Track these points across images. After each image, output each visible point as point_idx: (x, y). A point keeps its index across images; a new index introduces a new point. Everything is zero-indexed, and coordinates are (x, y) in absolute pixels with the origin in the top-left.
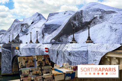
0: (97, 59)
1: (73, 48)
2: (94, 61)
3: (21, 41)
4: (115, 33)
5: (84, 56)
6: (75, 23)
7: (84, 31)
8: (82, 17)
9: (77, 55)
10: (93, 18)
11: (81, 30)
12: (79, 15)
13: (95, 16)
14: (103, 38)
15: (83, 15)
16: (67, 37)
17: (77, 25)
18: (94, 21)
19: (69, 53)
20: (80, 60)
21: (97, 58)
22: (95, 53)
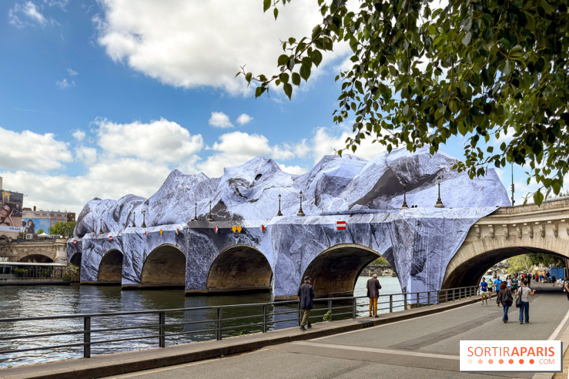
0: (463, 229)
1: (423, 214)
2: (458, 232)
3: (235, 215)
4: (481, 192)
5: (439, 227)
6: (405, 175)
7: (424, 189)
8: (418, 167)
9: (431, 226)
10: (438, 170)
11: (419, 188)
12: (413, 163)
13: (442, 167)
14: (463, 200)
15: (421, 163)
16: (389, 199)
17: (410, 179)
18: (441, 173)
19: (419, 221)
20: (434, 233)
21: (463, 227)
22: (458, 222)
